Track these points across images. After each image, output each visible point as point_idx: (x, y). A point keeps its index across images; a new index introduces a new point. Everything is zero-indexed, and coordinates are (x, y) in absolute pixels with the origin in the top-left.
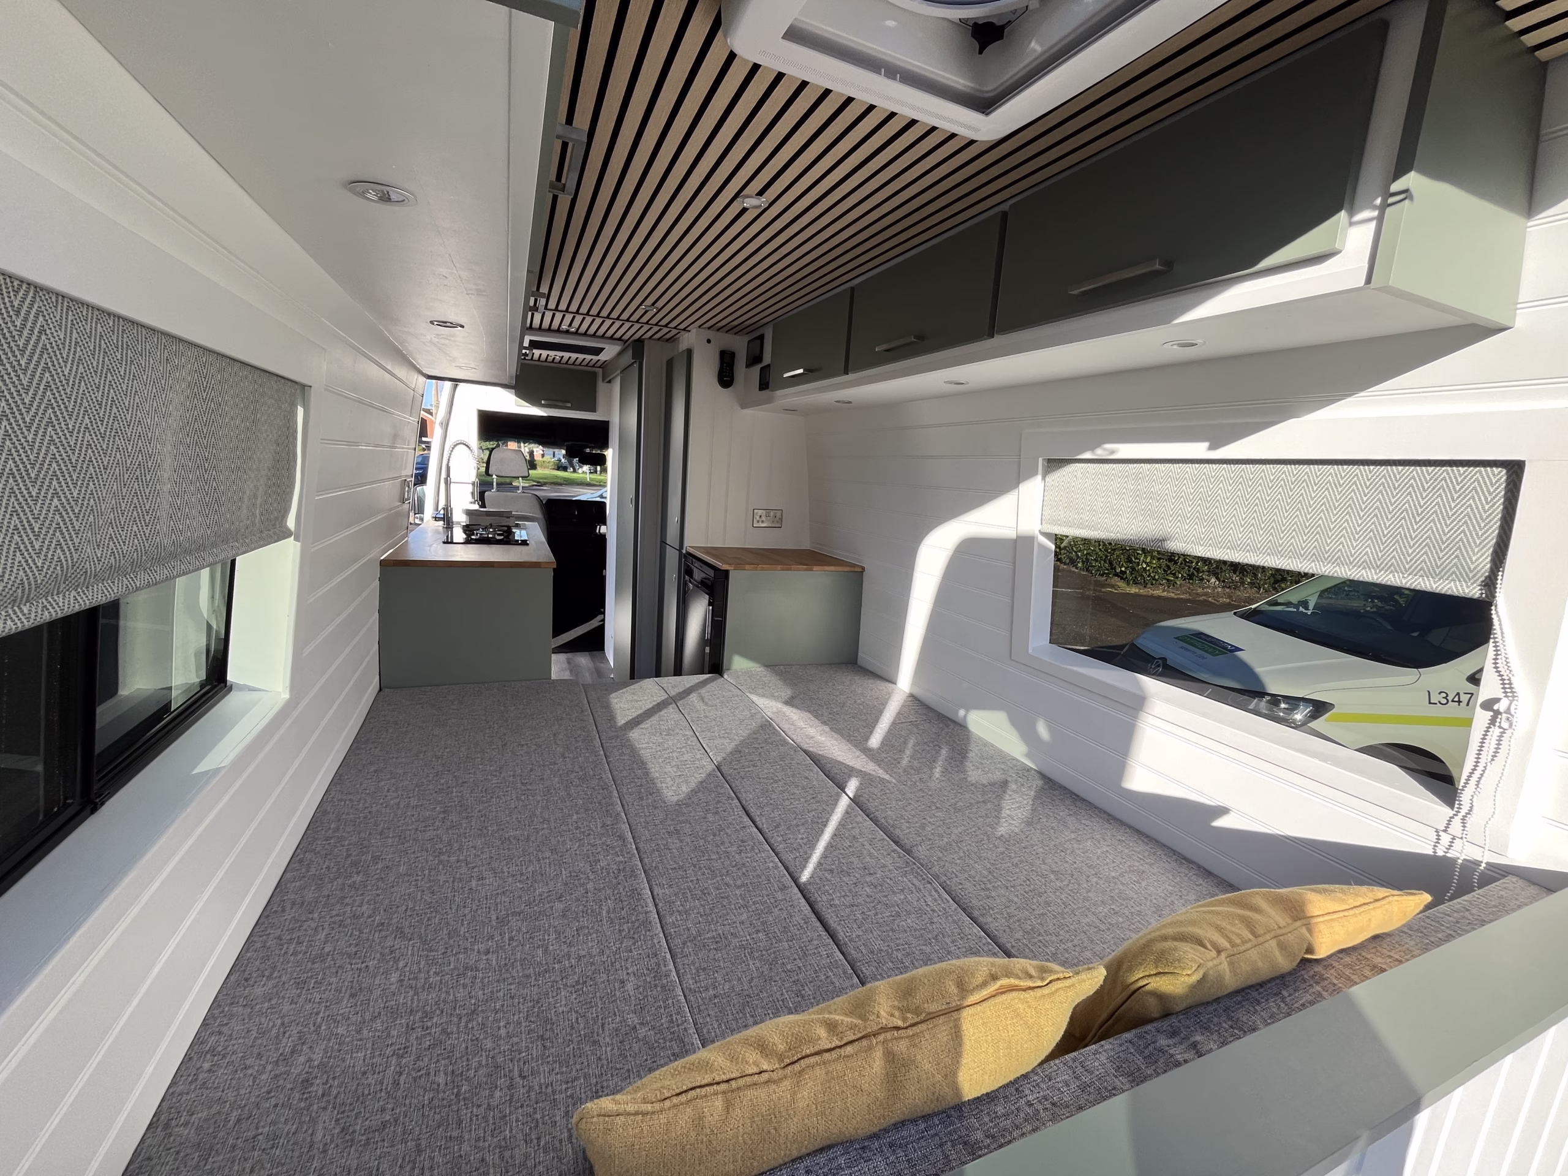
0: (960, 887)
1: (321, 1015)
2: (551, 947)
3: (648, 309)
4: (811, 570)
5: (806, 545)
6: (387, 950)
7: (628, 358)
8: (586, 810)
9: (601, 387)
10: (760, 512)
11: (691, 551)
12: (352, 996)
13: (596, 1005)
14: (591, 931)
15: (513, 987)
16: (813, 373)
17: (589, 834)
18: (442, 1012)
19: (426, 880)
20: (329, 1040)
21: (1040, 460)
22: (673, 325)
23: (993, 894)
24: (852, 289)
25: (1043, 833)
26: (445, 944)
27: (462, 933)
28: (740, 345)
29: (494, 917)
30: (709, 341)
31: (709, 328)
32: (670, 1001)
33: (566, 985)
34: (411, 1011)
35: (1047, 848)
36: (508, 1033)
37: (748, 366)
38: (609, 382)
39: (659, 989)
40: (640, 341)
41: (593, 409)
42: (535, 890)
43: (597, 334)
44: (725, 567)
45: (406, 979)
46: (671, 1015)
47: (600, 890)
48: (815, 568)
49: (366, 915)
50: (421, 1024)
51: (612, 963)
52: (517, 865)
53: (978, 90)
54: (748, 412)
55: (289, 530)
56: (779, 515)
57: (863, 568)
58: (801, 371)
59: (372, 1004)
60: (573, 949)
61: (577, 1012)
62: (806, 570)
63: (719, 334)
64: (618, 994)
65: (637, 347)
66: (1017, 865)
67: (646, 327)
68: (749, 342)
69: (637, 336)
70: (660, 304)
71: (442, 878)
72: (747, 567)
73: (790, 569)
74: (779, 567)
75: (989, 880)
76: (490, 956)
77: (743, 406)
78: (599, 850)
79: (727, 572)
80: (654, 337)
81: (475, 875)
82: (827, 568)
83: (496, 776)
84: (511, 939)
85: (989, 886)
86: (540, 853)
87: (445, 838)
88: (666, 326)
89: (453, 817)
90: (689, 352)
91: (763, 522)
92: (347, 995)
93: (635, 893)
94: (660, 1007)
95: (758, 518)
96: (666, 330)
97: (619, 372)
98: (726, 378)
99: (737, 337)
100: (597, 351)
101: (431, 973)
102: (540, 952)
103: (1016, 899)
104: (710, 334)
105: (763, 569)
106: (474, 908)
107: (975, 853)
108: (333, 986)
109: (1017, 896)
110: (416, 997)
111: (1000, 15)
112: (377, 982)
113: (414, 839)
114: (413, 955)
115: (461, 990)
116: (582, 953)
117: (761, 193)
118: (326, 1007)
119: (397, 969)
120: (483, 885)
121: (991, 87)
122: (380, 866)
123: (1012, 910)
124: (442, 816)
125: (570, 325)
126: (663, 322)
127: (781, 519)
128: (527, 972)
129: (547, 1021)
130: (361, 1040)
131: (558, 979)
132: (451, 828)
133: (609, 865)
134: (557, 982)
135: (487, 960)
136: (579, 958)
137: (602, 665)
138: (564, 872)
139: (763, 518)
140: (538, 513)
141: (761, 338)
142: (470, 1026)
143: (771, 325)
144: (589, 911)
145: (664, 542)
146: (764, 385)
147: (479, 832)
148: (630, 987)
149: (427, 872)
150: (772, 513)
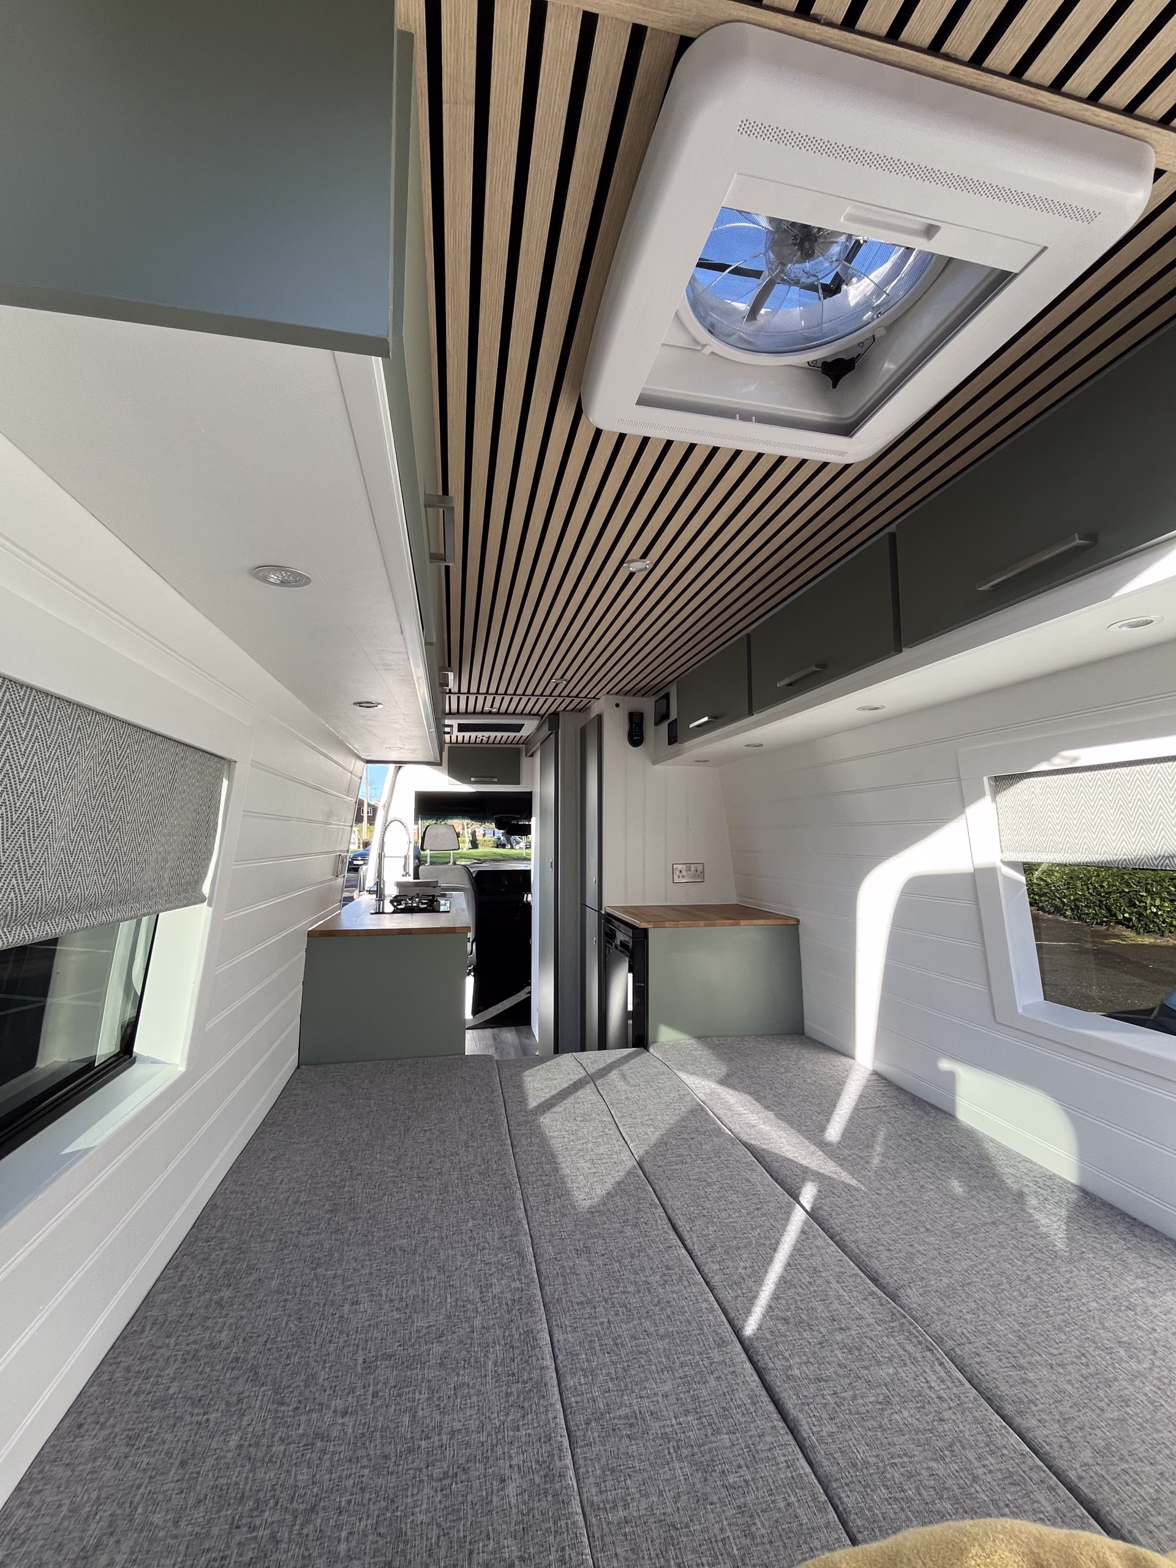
0: (977, 1359)
1: (142, 1490)
2: (420, 1413)
3: (558, 682)
4: (738, 924)
5: (734, 900)
6: (235, 1399)
7: (545, 731)
8: (484, 1215)
9: (525, 761)
10: (680, 867)
11: (610, 911)
12: (183, 1464)
13: (465, 1518)
14: (472, 1391)
15: (366, 1471)
16: (719, 720)
17: (484, 1248)
18: (277, 1504)
19: (295, 1300)
20: (141, 1531)
21: (985, 779)
22: (583, 694)
23: (1031, 1376)
24: (748, 635)
25: (1092, 1276)
26: (300, 1394)
27: (321, 1380)
28: (647, 706)
29: (360, 1361)
30: (617, 705)
31: (617, 693)
32: (563, 1523)
33: (430, 1477)
34: (242, 1497)
35: (1102, 1302)
36: (349, 1550)
37: (657, 724)
38: (532, 755)
39: (550, 1498)
40: (555, 714)
41: (517, 782)
42: (413, 1323)
43: (517, 712)
44: (643, 925)
45: (246, 1444)
46: (563, 1549)
47: (488, 1329)
48: (743, 922)
49: (223, 1345)
50: (250, 1519)
51: (493, 1446)
52: (397, 1286)
53: (836, 418)
54: (660, 767)
55: (203, 896)
56: (700, 868)
57: (798, 921)
58: (706, 719)
59: (200, 1479)
60: (446, 1418)
61: (439, 1525)
62: (732, 925)
63: (627, 698)
64: (495, 1500)
65: (552, 720)
66: (1060, 1329)
67: (559, 700)
68: (656, 702)
69: (552, 710)
70: (568, 676)
71: (313, 1299)
72: (667, 924)
73: (715, 925)
74: (702, 923)
75: (1021, 1352)
76: (346, 1419)
77: (654, 763)
78: (493, 1270)
79: (646, 931)
80: (568, 708)
81: (349, 1296)
82: (755, 922)
83: (392, 1168)
84: (375, 1394)
85: (1022, 1361)
86: (425, 1271)
87: (327, 1246)
88: (577, 696)
89: (340, 1218)
90: (600, 717)
91: (683, 877)
92: (177, 1462)
93: (530, 1336)
94: (548, 1530)
95: (678, 873)
96: (577, 701)
97: (539, 744)
98: (636, 737)
99: (645, 699)
100: (518, 728)
101: (276, 1438)
102: (406, 1419)
103: (1069, 1388)
104: (618, 699)
105: (685, 926)
106: (341, 1344)
107: (993, 1304)
108: (166, 1447)
109: (1069, 1382)
110: (251, 1475)
111: (847, 350)
112: (214, 1445)
113: (295, 1246)
114: (261, 1408)
115: (305, 1470)
116: (457, 1425)
117: (644, 556)
118: (151, 1477)
119: (239, 1428)
120: (356, 1311)
121: (850, 413)
122: (252, 1278)
123: (1065, 1407)
124: (329, 1216)
125: (492, 706)
126: (574, 693)
127: (703, 872)
128: (388, 1449)
129: (401, 1533)
130: (176, 1537)
131: (422, 1466)
132: (337, 1231)
133: (502, 1292)
134: (420, 1470)
135: (343, 1424)
136: (453, 1433)
137: (528, 1041)
138: (449, 1300)
139: (684, 873)
140: (467, 885)
141: (667, 696)
142: (305, 1531)
143: (675, 683)
144: (472, 1360)
145: (584, 905)
146: (673, 739)
147: (364, 1239)
148: (511, 1489)
149: (298, 1290)
150: (693, 868)
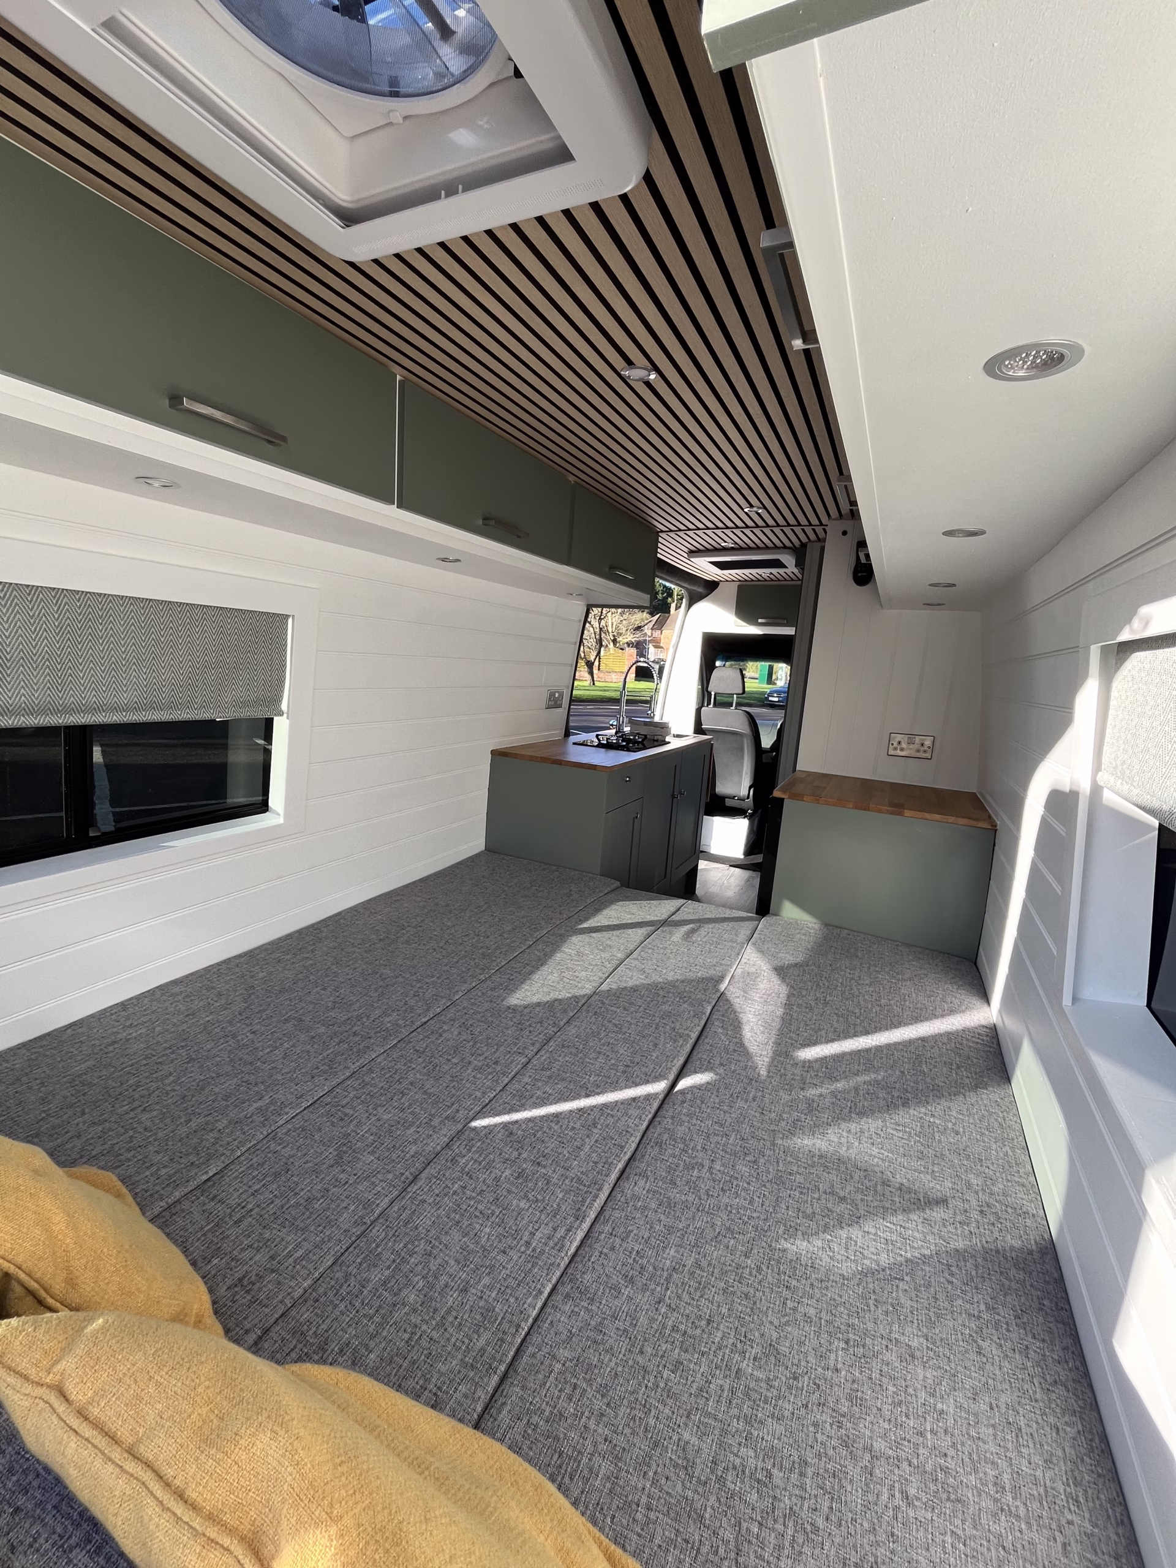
1: (167, 1016)
2: (276, 1051)
5: (972, 787)
6: (231, 1002)
10: (899, 737)
11: (793, 775)
12: (187, 1015)
13: (229, 1101)
14: (306, 1057)
15: (228, 1059)
18: (190, 1049)
20: (150, 1030)
21: (1095, 651)
26: (251, 1015)
30: (845, 533)
34: (185, 1039)
40: (804, 546)
43: (757, 546)
44: (779, 794)
45: (212, 1021)
55: (281, 710)
56: (928, 742)
57: (997, 825)
65: (800, 552)
72: (808, 797)
79: (782, 800)
91: (902, 750)
95: (896, 744)
98: (863, 574)
100: (780, 564)
104: (848, 525)
113: (342, 949)
115: (213, 1044)
116: (280, 1066)
118: (175, 1014)
119: (218, 1014)
122: (305, 955)
127: (932, 747)
128: (246, 1057)
130: (154, 1039)
131: (246, 1072)
134: (243, 1073)
136: (274, 1068)
138: (361, 1011)
139: (904, 745)
142: (182, 1065)
150: (917, 739)
